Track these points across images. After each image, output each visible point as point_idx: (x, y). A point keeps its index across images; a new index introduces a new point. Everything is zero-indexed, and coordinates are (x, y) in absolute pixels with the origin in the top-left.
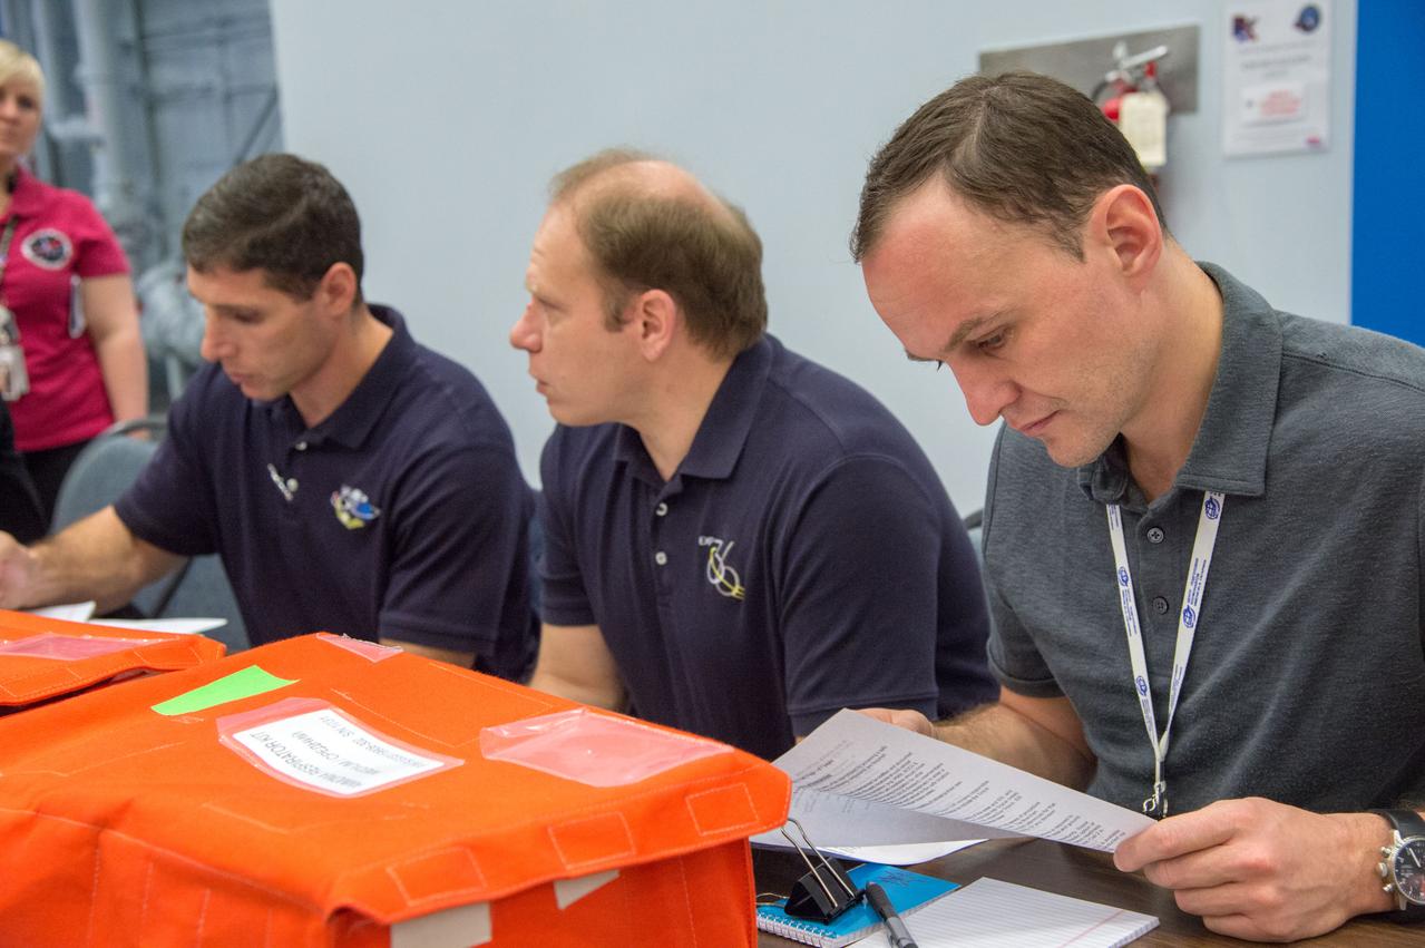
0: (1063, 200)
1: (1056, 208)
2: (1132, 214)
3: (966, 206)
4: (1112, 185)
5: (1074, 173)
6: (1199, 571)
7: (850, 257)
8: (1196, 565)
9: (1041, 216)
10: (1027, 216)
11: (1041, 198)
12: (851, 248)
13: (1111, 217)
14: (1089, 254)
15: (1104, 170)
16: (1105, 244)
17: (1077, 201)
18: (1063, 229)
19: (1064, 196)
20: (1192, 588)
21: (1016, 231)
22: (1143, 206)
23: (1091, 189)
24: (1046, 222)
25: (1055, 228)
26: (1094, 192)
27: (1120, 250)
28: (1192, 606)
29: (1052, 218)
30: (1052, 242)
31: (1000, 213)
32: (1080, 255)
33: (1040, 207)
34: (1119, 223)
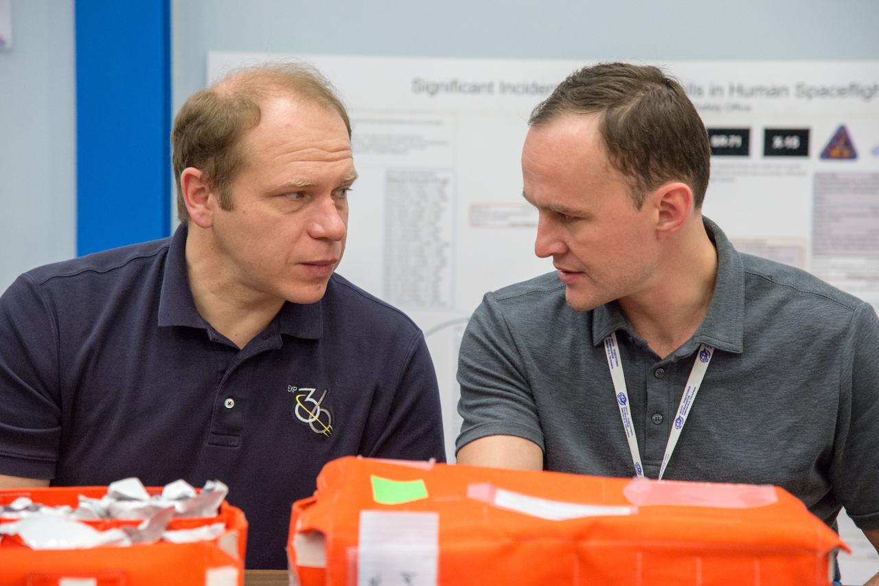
0: (649, 174)
1: (643, 175)
2: (678, 200)
3: (599, 143)
4: (680, 179)
5: (664, 162)
6: (690, 394)
7: (528, 118)
8: (688, 391)
9: (632, 174)
10: (624, 169)
11: (638, 166)
12: (533, 113)
13: (668, 195)
14: (645, 207)
15: (681, 169)
16: (656, 206)
17: (655, 177)
18: (640, 188)
19: (651, 172)
20: (684, 405)
21: (615, 174)
22: (687, 200)
23: (668, 176)
24: (633, 179)
25: (635, 184)
26: (668, 178)
27: (661, 213)
28: (682, 416)
29: (638, 179)
30: (630, 191)
31: (613, 159)
32: (639, 206)
33: (635, 169)
34: (669, 201)
